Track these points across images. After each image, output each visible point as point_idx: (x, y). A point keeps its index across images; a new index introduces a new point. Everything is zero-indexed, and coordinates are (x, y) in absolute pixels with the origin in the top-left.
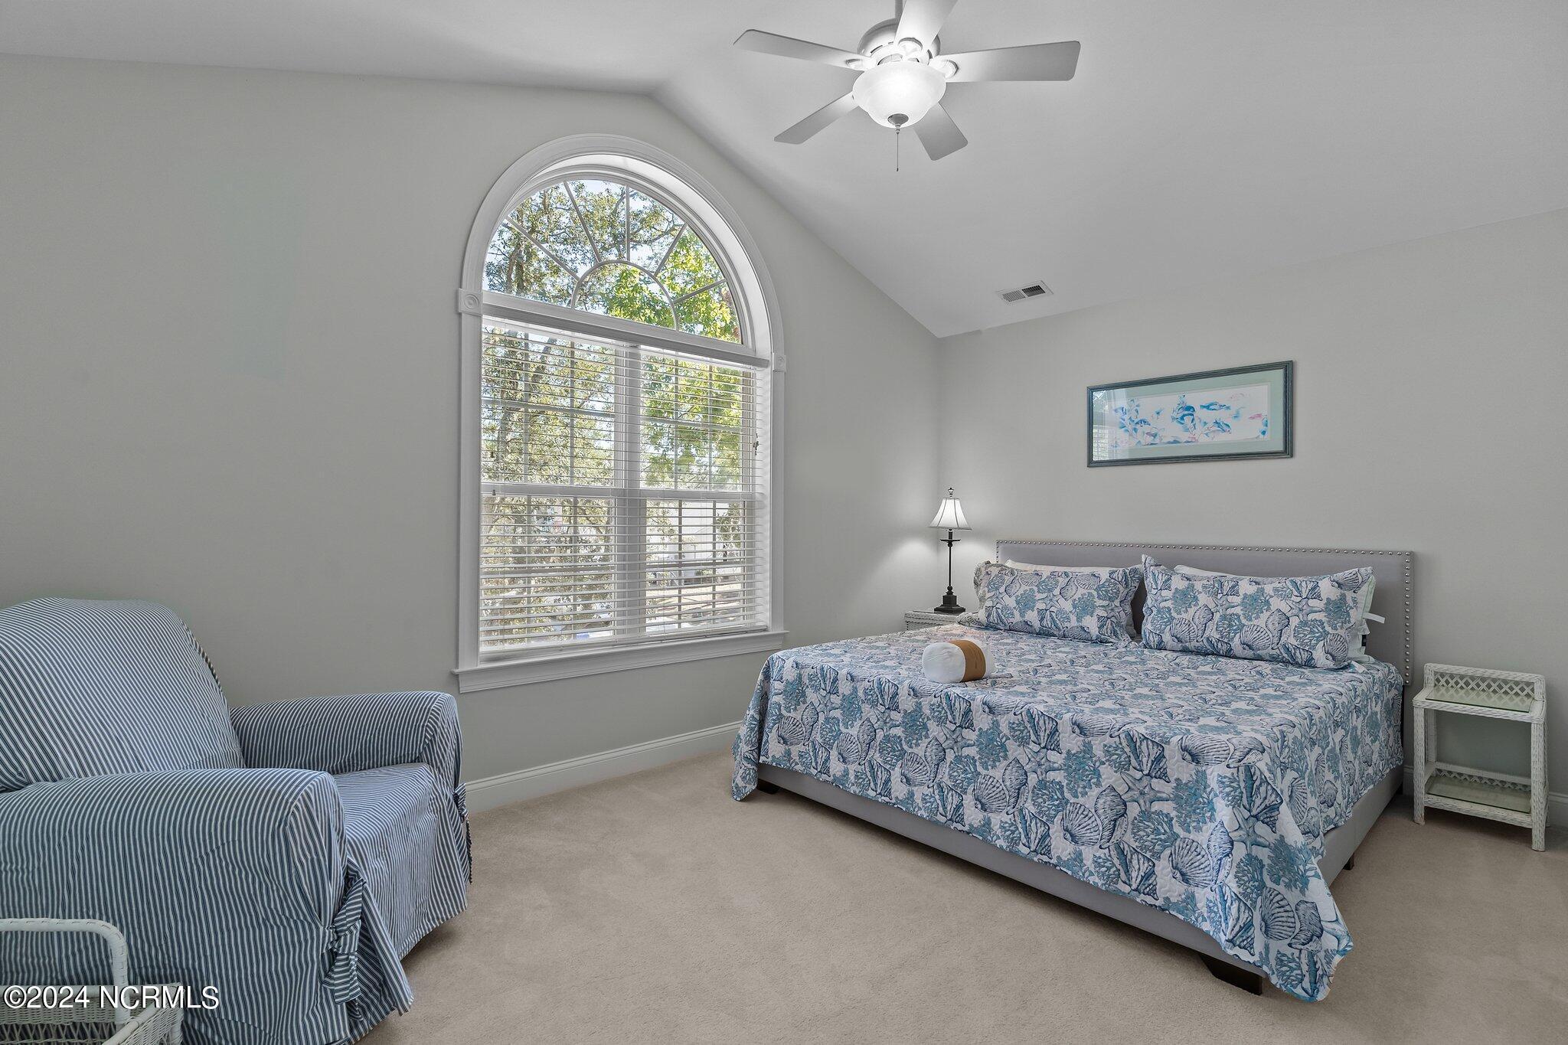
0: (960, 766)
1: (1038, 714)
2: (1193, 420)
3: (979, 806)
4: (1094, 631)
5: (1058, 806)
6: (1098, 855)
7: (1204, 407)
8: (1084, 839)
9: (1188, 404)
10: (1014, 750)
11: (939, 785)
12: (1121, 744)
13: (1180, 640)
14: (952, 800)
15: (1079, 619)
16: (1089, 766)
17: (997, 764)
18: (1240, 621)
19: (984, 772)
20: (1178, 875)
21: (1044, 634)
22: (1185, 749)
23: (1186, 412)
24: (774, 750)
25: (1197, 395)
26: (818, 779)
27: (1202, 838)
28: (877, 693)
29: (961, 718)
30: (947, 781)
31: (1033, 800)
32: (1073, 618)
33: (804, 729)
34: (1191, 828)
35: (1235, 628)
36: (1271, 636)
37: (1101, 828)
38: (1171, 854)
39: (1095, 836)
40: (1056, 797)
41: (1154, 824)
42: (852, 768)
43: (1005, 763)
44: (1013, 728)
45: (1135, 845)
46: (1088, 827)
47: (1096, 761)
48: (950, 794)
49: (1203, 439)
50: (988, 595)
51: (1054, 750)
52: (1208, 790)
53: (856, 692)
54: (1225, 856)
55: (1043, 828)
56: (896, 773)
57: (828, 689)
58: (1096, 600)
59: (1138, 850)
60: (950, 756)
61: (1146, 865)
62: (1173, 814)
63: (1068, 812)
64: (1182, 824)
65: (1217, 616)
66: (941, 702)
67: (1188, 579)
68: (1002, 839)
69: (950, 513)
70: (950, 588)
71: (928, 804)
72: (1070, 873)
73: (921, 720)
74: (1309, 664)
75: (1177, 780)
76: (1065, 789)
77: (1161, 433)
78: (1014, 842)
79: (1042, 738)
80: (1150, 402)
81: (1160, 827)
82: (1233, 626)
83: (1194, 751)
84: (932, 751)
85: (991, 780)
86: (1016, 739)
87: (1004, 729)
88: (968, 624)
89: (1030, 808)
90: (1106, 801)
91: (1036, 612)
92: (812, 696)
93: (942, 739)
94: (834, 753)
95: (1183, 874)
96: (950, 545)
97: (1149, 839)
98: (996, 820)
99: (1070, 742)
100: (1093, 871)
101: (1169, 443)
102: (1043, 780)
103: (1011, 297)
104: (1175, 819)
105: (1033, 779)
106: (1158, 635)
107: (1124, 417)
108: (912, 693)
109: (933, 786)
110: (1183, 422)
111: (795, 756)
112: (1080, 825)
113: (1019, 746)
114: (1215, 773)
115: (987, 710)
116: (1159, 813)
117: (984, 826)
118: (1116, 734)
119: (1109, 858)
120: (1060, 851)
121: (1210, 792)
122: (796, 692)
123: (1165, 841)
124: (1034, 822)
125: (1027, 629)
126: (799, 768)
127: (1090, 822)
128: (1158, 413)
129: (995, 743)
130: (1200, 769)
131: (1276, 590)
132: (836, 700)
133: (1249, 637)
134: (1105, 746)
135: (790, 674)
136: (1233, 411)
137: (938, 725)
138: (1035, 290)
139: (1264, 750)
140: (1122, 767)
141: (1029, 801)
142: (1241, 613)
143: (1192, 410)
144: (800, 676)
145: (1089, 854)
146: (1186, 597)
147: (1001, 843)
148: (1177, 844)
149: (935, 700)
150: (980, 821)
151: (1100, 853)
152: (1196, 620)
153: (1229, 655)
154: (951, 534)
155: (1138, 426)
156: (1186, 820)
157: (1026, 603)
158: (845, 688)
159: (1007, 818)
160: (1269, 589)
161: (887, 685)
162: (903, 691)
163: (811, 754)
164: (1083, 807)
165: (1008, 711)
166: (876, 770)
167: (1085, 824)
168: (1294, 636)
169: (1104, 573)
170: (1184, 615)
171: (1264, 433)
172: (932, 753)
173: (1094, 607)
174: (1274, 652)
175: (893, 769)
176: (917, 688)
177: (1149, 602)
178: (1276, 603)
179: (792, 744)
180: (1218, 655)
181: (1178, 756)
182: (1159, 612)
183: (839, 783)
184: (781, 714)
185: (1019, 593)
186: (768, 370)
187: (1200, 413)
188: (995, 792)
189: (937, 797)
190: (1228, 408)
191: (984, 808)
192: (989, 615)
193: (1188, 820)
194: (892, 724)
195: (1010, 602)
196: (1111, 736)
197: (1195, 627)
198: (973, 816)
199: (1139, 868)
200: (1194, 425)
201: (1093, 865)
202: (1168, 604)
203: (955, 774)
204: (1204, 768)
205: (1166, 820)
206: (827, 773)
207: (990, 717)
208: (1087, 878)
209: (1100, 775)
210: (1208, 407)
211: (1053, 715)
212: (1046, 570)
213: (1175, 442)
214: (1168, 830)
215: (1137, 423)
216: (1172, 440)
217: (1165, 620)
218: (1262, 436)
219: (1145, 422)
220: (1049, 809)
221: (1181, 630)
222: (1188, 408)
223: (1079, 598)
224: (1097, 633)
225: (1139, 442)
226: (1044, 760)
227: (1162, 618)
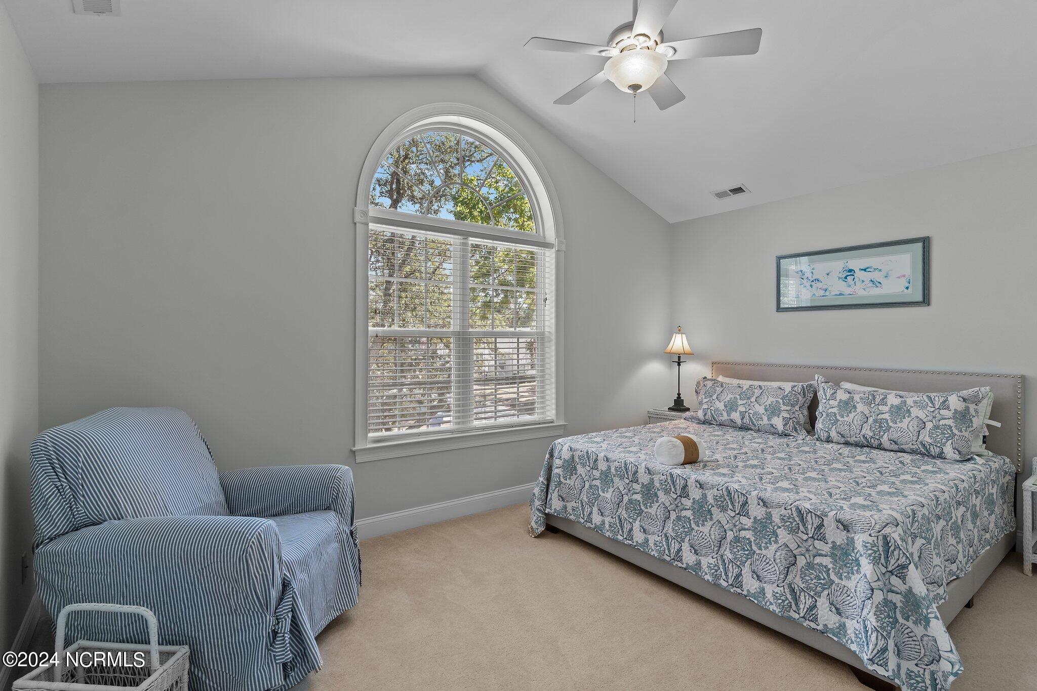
0: (680, 523)
1: (734, 491)
2: (854, 279)
3: (693, 551)
4: (780, 428)
5: (748, 555)
6: (776, 591)
7: (862, 270)
8: (766, 579)
9: (850, 268)
10: (717, 514)
11: (666, 535)
12: (792, 514)
13: (843, 436)
14: (675, 546)
15: (769, 419)
16: (770, 529)
17: (706, 523)
18: (888, 424)
19: (696, 528)
20: (834, 609)
21: (744, 428)
22: (839, 521)
23: (849, 274)
24: (556, 505)
25: (856, 262)
26: (585, 526)
27: (851, 584)
28: (624, 471)
29: (680, 490)
30: (671, 533)
31: (730, 550)
32: (765, 418)
33: (576, 492)
34: (843, 577)
35: (884, 429)
36: (911, 435)
37: (778, 573)
38: (829, 594)
39: (774, 578)
40: (746, 549)
41: (816, 572)
42: (607, 520)
43: (711, 523)
44: (716, 499)
45: (803, 586)
46: (769, 571)
47: (774, 526)
48: (673, 541)
49: (861, 293)
50: (705, 401)
51: (745, 516)
52: (856, 551)
53: (610, 469)
54: (867, 599)
55: (737, 570)
56: (637, 525)
57: (591, 466)
58: (782, 405)
59: (805, 590)
60: (673, 516)
61: (810, 600)
62: (830, 566)
63: (755, 559)
64: (836, 574)
65: (871, 420)
66: (667, 479)
67: (849, 393)
68: (708, 575)
69: (679, 343)
70: (679, 394)
71: (658, 548)
72: (756, 602)
73: (653, 490)
74: (941, 456)
75: (833, 542)
76: (753, 543)
77: (830, 289)
78: (717, 577)
79: (737, 507)
80: (823, 266)
81: (820, 574)
82: (883, 427)
83: (845, 523)
84: (661, 511)
85: (701, 534)
86: (719, 507)
87: (710, 499)
88: (690, 420)
89: (728, 555)
90: (780, 554)
91: (738, 413)
92: (581, 470)
93: (667, 504)
94: (595, 509)
95: (837, 609)
96: (679, 365)
97: (813, 582)
98: (705, 561)
99: (757, 511)
100: (772, 601)
101: (836, 295)
102: (737, 536)
103: (721, 195)
104: (831, 570)
105: (730, 535)
106: (827, 432)
108: (647, 472)
109: (662, 535)
110: (846, 280)
111: (569, 509)
112: (763, 569)
113: (721, 512)
114: (860, 539)
115: (698, 486)
116: (820, 565)
117: (696, 565)
118: (789, 507)
119: (784, 594)
120: (749, 586)
121: (857, 553)
122: (570, 467)
123: (824, 585)
124: (731, 565)
125: (732, 425)
126: (572, 517)
127: (770, 567)
128: (828, 274)
129: (704, 509)
130: (849, 535)
131: (915, 402)
132: (597, 474)
133: (895, 436)
134: (781, 515)
135: (566, 455)
136: (884, 273)
137: (664, 494)
138: (738, 190)
139: (898, 524)
140: (793, 531)
141: (728, 550)
142: (888, 418)
143: (853, 272)
144: (573, 456)
145: (769, 590)
146: (847, 406)
147: (707, 577)
148: (833, 588)
149: (663, 478)
150: (693, 562)
151: (778, 590)
152: (855, 422)
153: (880, 447)
154: (679, 358)
155: (813, 283)
156: (839, 571)
157: (731, 407)
158: (602, 466)
159: (712, 561)
160: (910, 402)
162: (642, 470)
163: (580, 508)
164: (765, 557)
165: (713, 487)
166: (623, 522)
167: (766, 569)
168: (929, 436)
169: (787, 386)
170: (846, 419)
171: (907, 288)
172: (660, 512)
173: (780, 411)
174: (914, 447)
175: (635, 522)
176: (650, 468)
177: (820, 408)
178: (915, 412)
179: (567, 501)
180: (871, 447)
181: (834, 525)
182: (827, 415)
183: (598, 529)
184: (560, 481)
185: (726, 400)
186: (553, 250)
187: (858, 274)
188: (704, 543)
189: (664, 543)
190: (880, 270)
191: (696, 553)
192: (705, 415)
193: (841, 571)
194: (634, 492)
195: (721, 406)
196: (785, 509)
197: (854, 427)
198: (689, 558)
199: (805, 602)
200: (855, 283)
201: (772, 598)
202: (835, 410)
203: (677, 528)
204: (852, 535)
205: (825, 570)
206: (591, 522)
207: (700, 491)
208: (768, 606)
209: (777, 536)
210: (865, 270)
211: (744, 492)
212: (746, 384)
213: (840, 294)
214: (826, 577)
215: (813, 281)
216: (838, 293)
217: (832, 422)
218: (906, 290)
219: (818, 281)
220: (742, 556)
221: (844, 429)
222: (850, 271)
223: (769, 404)
224: (782, 429)
225: (814, 294)
226: (738, 522)
227: (830, 420)
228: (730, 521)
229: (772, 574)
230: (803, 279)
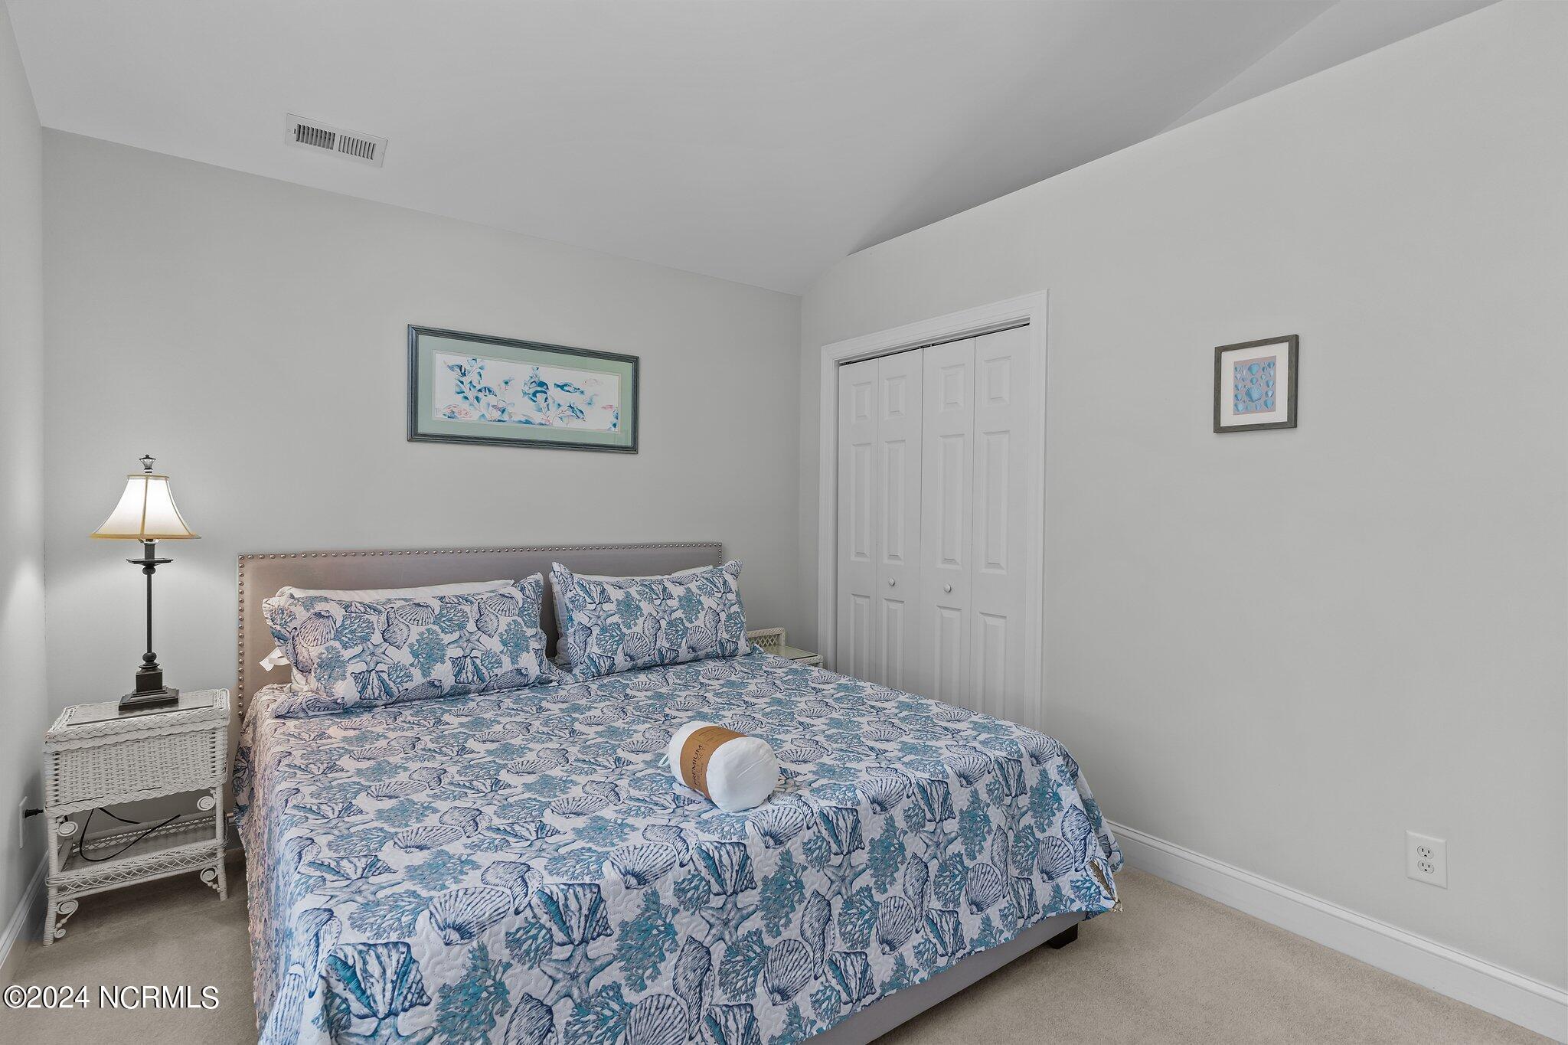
1: (929, 783)
2: (546, 398)
7: (558, 386)
9: (542, 379)
13: (632, 658)
18: (683, 625)
19: (881, 898)
20: (1046, 877)
21: (459, 693)
22: (1031, 756)
23: (539, 389)
25: (553, 372)
27: (1055, 830)
29: (848, 840)
30: (839, 946)
31: (936, 894)
32: (506, 661)
34: (1045, 827)
35: (680, 633)
39: (997, 889)
45: (1017, 873)
49: (558, 424)
55: (952, 919)
56: (761, 997)
58: (525, 629)
59: (1020, 877)
60: (837, 906)
61: (1028, 886)
62: (1033, 822)
63: (969, 881)
64: (1039, 828)
65: (663, 623)
66: (819, 832)
70: (150, 658)
71: (824, 1004)
73: (792, 879)
75: (1031, 788)
77: (509, 409)
80: (495, 367)
81: (1028, 842)
82: (678, 631)
83: (1036, 755)
89: (936, 904)
91: (447, 664)
92: (526, 981)
93: (823, 890)
95: (1048, 874)
96: (149, 567)
97: (1024, 859)
98: (908, 950)
99: (960, 799)
101: (520, 422)
102: (943, 862)
104: (1034, 826)
105: (933, 868)
106: (610, 657)
107: (463, 379)
108: (772, 843)
109: (823, 970)
110: (535, 399)
112: (982, 888)
113: (916, 835)
114: (1052, 767)
115: (878, 809)
116: (1025, 828)
117: (897, 970)
118: (991, 768)
119: (1011, 902)
120: (971, 931)
121: (1053, 786)
123: (1033, 852)
124: (944, 920)
125: (435, 693)
127: (990, 877)
128: (506, 383)
129: (892, 849)
130: (1041, 768)
134: (987, 785)
136: (586, 397)
137: (819, 871)
140: (999, 801)
141: (933, 897)
142: (683, 616)
143: (545, 387)
145: (994, 913)
146: (629, 608)
148: (1040, 849)
151: (1004, 903)
152: (647, 632)
153: (676, 662)
154: (150, 549)
155: (480, 395)
156: (1040, 822)
157: (428, 653)
158: (620, 909)
161: (723, 852)
168: (726, 631)
170: (634, 629)
171: (615, 425)
173: (527, 639)
180: (665, 665)
182: (604, 630)
187: (553, 392)
190: (582, 392)
193: (1043, 820)
197: (648, 639)
200: (548, 405)
202: (616, 619)
207: (883, 816)
210: (562, 387)
212: (428, 595)
213: (527, 422)
214: (1033, 841)
215: (480, 390)
216: (523, 419)
217: (616, 639)
218: (613, 428)
219: (490, 391)
220: (953, 892)
221: (633, 646)
222: (542, 384)
223: (506, 631)
224: (538, 673)
225: (483, 415)
226: (941, 837)
227: (612, 636)
228: (930, 843)
229: (993, 884)
230: (462, 383)
